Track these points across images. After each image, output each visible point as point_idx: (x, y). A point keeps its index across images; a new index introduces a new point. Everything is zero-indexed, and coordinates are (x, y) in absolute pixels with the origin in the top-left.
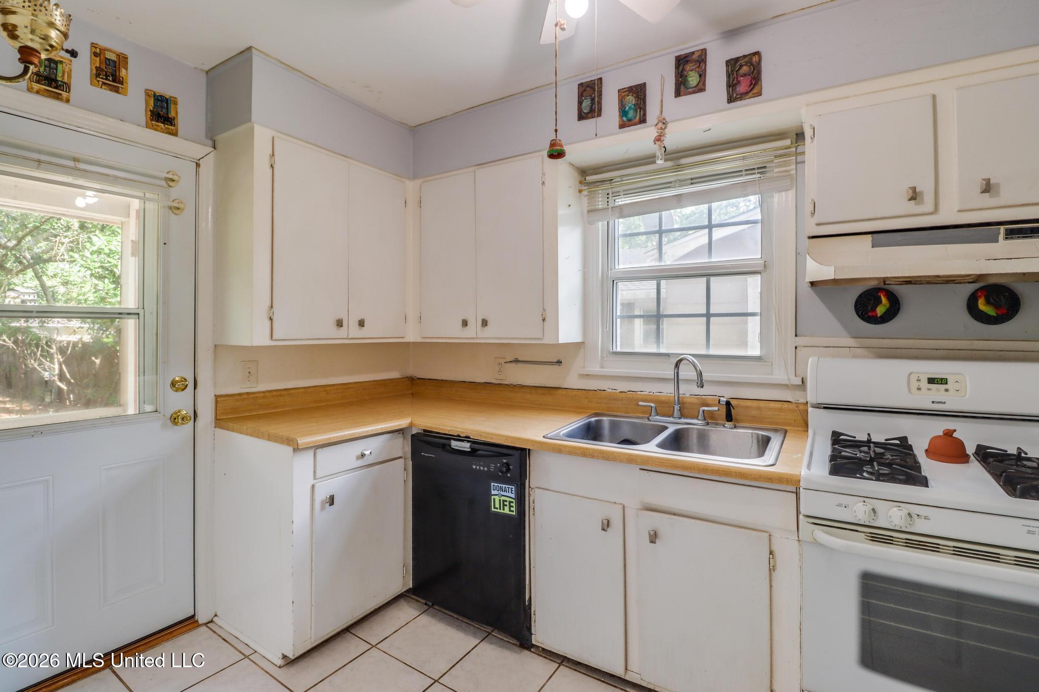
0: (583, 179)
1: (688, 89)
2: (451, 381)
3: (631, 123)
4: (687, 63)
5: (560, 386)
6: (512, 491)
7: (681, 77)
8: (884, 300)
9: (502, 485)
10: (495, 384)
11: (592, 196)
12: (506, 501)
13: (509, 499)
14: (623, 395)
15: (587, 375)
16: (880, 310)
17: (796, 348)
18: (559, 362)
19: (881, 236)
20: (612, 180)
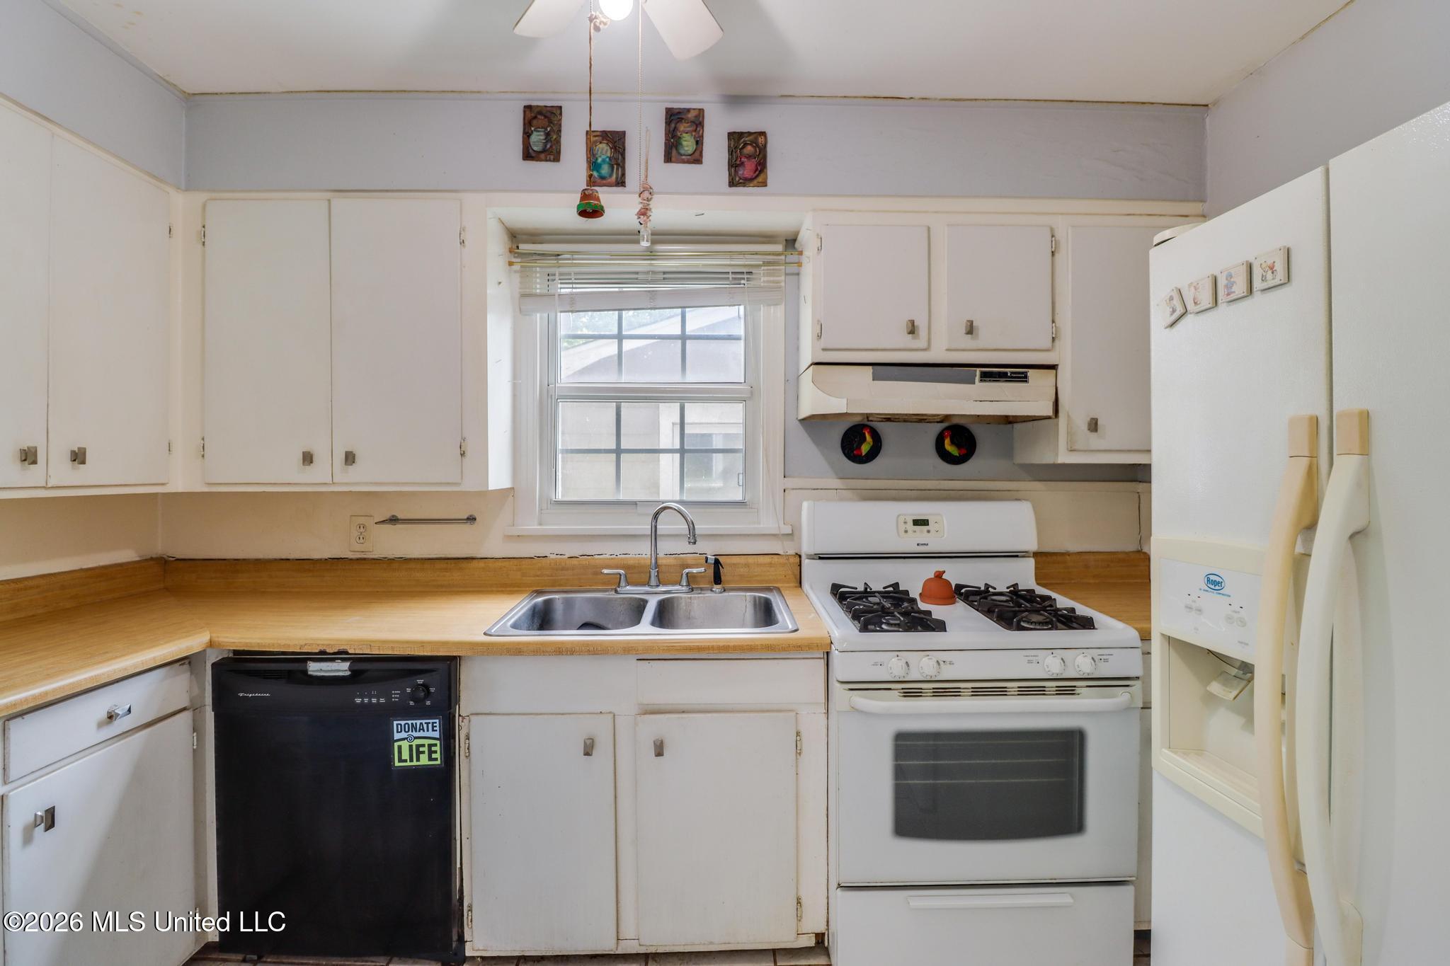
0: (514, 247)
1: (681, 155)
2: (257, 560)
3: (604, 182)
4: (681, 121)
5: (474, 556)
6: (433, 727)
7: (672, 138)
8: (868, 437)
9: (414, 722)
10: (351, 559)
11: (525, 274)
12: (423, 746)
13: (427, 742)
14: (575, 562)
15: (518, 536)
16: (865, 448)
17: (784, 491)
18: (471, 519)
19: (884, 369)
20: (558, 255)
